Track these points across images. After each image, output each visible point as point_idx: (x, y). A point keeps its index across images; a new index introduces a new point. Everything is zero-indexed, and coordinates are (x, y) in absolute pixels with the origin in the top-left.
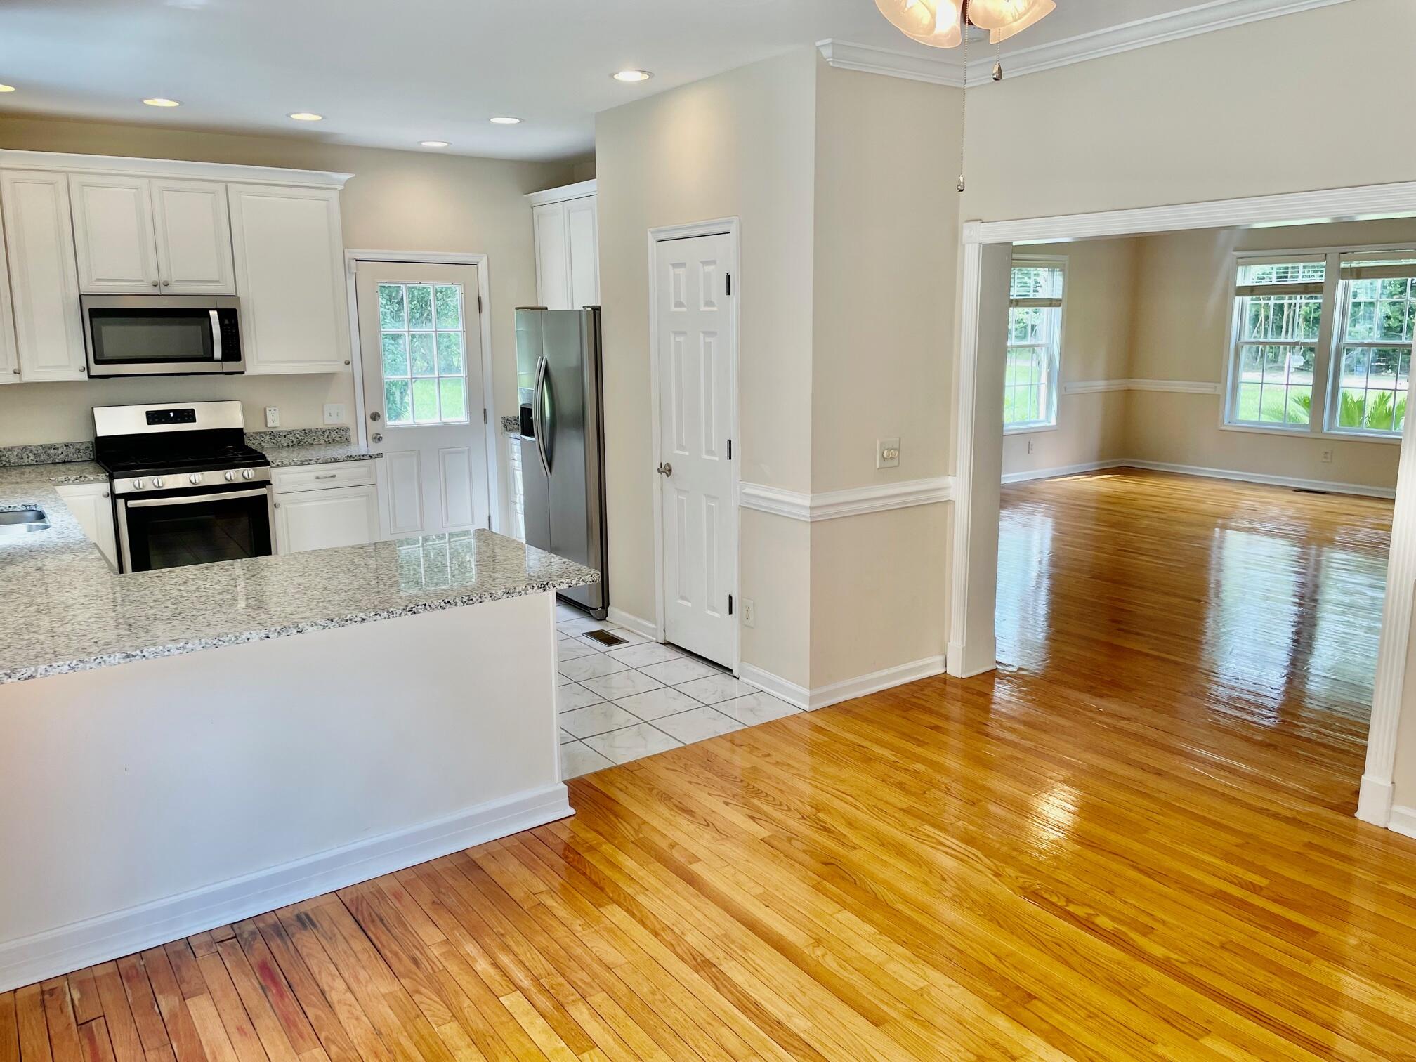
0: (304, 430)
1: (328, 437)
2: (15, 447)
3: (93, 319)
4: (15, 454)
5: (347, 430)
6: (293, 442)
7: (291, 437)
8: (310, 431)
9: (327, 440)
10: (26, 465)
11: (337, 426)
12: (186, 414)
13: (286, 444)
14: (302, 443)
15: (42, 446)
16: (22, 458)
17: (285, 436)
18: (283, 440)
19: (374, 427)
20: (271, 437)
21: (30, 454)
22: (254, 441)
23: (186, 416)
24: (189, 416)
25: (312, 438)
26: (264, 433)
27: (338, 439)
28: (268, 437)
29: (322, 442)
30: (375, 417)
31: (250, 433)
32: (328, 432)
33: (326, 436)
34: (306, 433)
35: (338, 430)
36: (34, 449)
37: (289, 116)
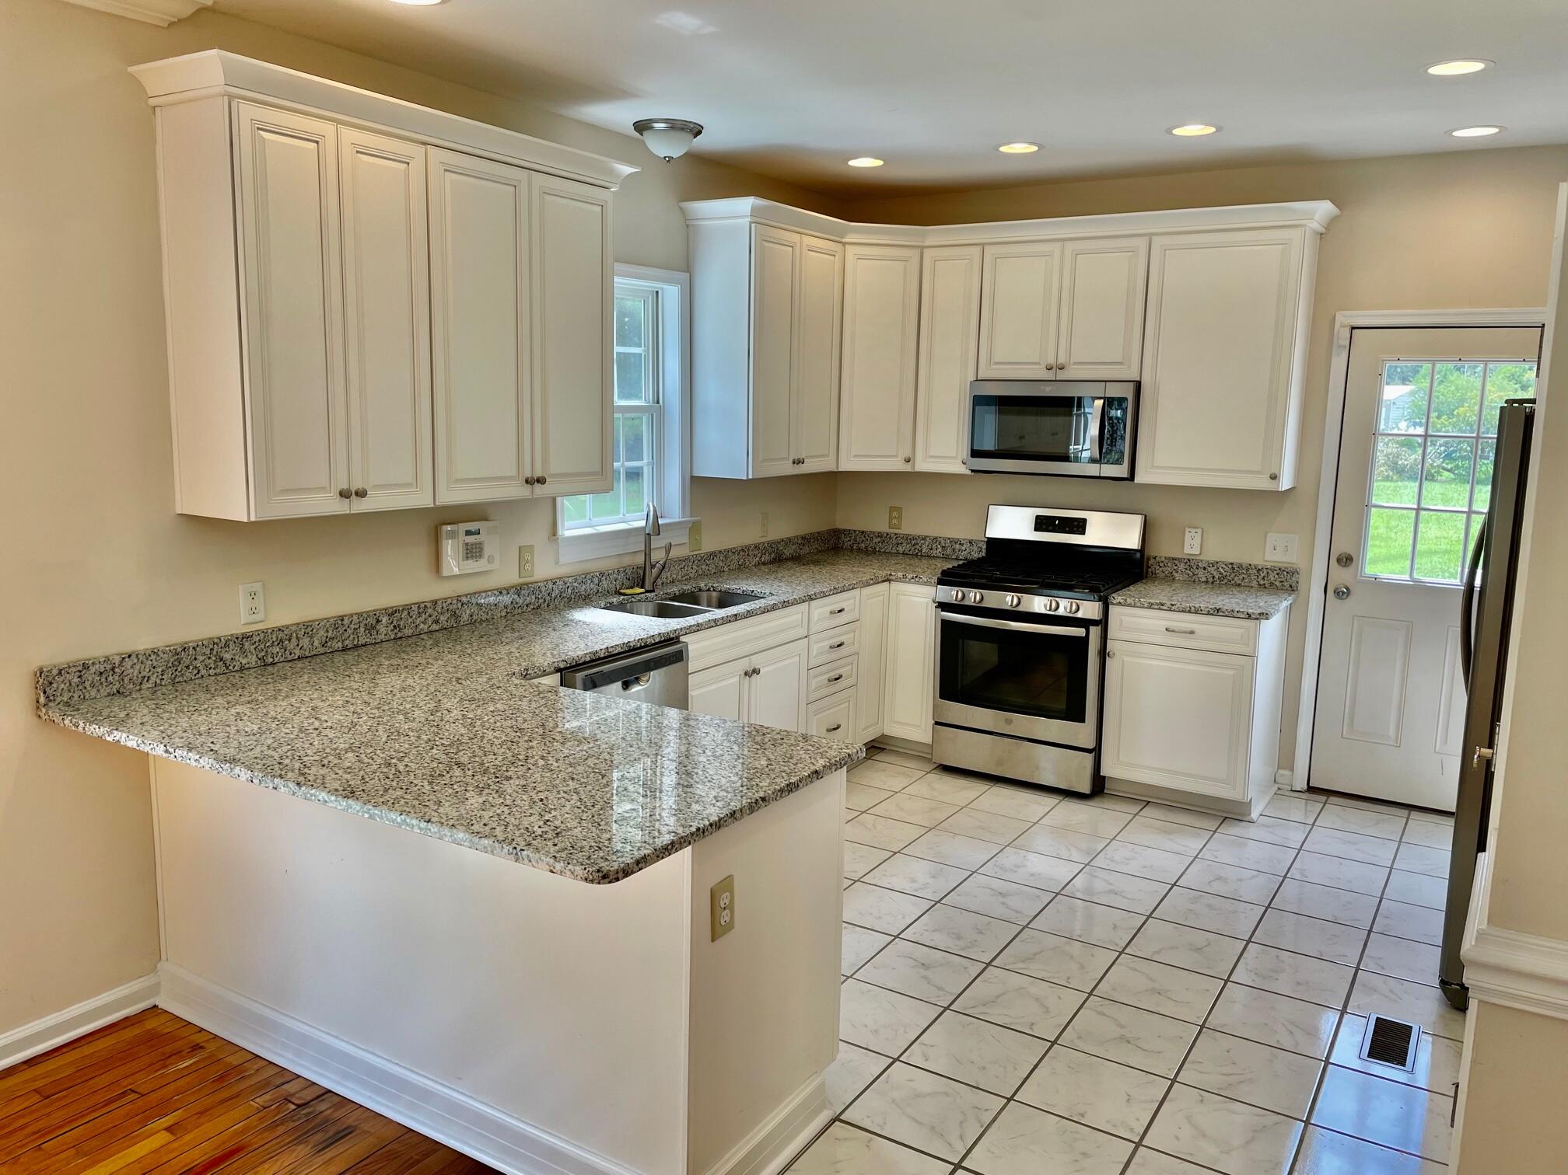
0: (1232, 564)
1: (1263, 578)
2: (927, 536)
3: (977, 408)
4: (927, 543)
5: (1293, 572)
6: (1213, 577)
7: (1212, 570)
8: (1240, 566)
9: (1262, 582)
10: (934, 557)
11: (1280, 565)
12: (1076, 523)
13: (1204, 579)
14: (1226, 581)
15: (949, 539)
16: (931, 549)
17: (1205, 569)
18: (1201, 573)
19: (1341, 576)
20: (1187, 567)
21: (939, 546)
22: (1165, 569)
23: (1076, 526)
24: (1079, 526)
25: (1241, 577)
26: (1180, 560)
27: (1277, 583)
28: (1182, 566)
29: (1254, 583)
30: (1346, 560)
31: (1160, 557)
32: (1265, 572)
33: (1260, 577)
34: (1233, 569)
35: (1280, 571)
36: (943, 542)
37: (1169, 131)
